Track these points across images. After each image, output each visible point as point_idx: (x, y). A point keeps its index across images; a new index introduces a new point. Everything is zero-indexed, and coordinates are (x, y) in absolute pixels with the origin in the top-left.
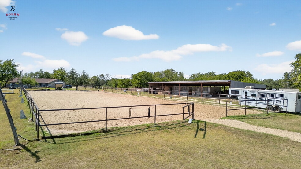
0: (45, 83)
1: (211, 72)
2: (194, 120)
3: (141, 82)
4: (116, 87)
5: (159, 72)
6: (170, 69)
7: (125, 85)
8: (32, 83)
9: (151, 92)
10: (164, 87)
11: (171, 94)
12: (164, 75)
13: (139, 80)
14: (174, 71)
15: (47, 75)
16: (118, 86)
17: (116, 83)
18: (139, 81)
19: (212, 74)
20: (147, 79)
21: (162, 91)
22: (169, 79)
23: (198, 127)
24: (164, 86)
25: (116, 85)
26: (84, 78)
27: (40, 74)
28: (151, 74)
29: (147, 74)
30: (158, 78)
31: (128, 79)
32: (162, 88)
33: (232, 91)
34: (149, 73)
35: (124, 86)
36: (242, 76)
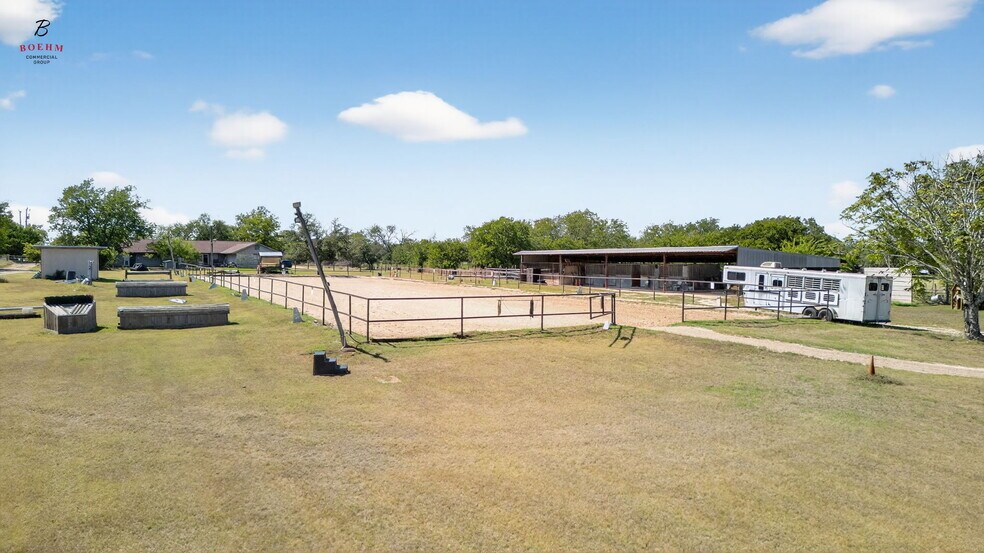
0: (219, 254)
1: (704, 222)
2: (614, 324)
3: (496, 250)
4: (421, 264)
5: (548, 220)
6: (583, 211)
7: (449, 259)
8: (187, 253)
9: (528, 279)
10: (564, 266)
11: (583, 283)
12: (564, 230)
13: (490, 244)
14: (595, 217)
15: (220, 232)
16: (427, 264)
17: (421, 254)
18: (490, 249)
19: (708, 226)
20: (514, 243)
21: (557, 275)
22: (580, 242)
23: (619, 335)
24: (563, 261)
25: (423, 259)
26: (340, 239)
27: (201, 227)
28: (525, 228)
29: (512, 228)
30: (547, 238)
31: (458, 241)
32: (557, 267)
33: (731, 275)
34: (519, 222)
35: (445, 263)
36: (790, 233)
